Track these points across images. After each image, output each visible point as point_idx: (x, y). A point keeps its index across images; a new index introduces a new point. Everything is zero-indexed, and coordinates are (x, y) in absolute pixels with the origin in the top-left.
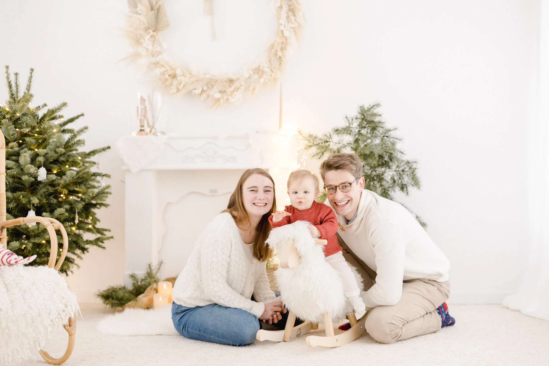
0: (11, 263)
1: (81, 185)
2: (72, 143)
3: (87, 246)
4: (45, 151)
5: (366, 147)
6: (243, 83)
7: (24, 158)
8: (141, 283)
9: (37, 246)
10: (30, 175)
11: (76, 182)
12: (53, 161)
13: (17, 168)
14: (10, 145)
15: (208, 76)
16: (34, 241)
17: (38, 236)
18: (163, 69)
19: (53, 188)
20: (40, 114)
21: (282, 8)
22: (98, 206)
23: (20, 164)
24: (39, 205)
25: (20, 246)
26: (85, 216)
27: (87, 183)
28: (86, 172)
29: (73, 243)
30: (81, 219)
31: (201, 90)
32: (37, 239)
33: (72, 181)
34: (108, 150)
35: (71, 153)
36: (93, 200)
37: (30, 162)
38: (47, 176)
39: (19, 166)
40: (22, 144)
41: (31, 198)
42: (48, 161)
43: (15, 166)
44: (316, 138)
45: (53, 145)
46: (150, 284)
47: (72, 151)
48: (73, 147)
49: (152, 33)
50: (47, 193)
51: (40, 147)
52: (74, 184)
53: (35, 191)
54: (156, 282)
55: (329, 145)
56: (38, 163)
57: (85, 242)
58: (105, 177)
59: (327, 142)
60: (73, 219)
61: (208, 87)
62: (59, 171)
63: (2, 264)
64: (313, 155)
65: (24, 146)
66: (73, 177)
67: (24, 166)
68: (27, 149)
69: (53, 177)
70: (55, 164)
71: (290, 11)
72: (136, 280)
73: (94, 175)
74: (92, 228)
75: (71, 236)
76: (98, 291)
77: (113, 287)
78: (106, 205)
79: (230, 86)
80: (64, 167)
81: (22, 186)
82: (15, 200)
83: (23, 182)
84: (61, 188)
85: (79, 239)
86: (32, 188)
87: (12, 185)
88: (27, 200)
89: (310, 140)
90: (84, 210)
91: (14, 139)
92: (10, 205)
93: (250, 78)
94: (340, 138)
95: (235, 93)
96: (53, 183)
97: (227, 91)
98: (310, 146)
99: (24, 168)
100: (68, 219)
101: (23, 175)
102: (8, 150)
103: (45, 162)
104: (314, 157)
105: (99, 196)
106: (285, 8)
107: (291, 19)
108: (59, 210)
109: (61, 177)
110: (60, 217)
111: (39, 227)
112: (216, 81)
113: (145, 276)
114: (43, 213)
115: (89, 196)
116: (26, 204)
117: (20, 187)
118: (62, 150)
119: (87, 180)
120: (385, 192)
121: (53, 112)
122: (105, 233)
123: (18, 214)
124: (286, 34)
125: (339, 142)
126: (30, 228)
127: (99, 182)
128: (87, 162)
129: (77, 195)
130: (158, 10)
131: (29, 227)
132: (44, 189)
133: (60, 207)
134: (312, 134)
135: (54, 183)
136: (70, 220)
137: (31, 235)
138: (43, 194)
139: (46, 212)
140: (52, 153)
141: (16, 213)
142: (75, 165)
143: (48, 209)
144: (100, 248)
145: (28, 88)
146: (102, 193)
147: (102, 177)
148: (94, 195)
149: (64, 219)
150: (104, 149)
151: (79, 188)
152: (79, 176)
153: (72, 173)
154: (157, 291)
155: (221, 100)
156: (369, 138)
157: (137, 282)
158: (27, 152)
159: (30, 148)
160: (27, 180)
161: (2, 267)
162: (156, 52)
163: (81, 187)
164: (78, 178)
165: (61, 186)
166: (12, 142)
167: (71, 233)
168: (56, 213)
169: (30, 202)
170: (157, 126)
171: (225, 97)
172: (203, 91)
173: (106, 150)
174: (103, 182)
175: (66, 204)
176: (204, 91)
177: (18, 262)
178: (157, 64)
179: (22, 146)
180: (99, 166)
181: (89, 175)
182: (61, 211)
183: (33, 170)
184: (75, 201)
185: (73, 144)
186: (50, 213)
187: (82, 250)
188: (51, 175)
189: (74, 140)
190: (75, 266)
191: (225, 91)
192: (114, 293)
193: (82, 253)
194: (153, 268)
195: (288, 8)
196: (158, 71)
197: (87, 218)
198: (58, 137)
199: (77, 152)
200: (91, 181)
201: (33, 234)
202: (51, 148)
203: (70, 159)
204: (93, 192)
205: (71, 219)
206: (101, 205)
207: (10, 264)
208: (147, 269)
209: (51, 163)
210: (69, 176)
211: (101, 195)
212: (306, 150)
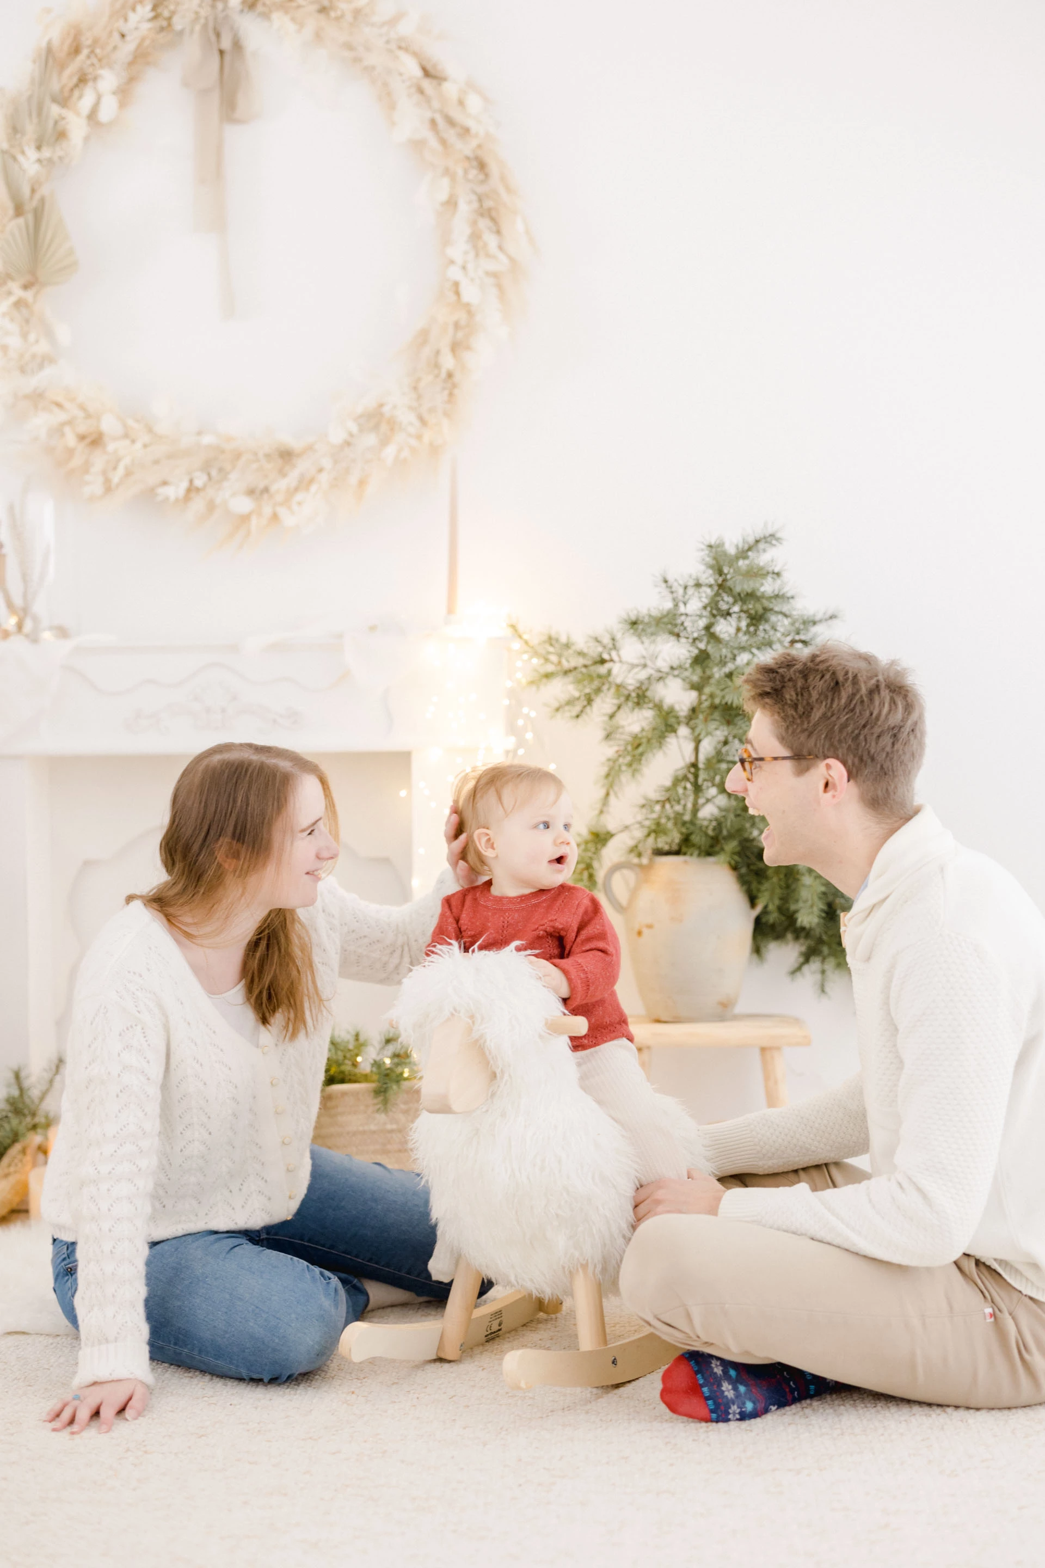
5: (732, 680)
6: (327, 463)
15: (207, 440)
18: (59, 417)
21: (455, 204)
31: (184, 485)
44: (567, 646)
49: (18, 293)
54: (41, 1127)
55: (610, 671)
59: (603, 661)
61: (209, 475)
64: (556, 705)
71: (482, 215)
79: (282, 473)
89: (549, 653)
93: (348, 444)
94: (646, 649)
95: (299, 497)
97: (273, 488)
98: (548, 676)
104: (559, 715)
106: (465, 207)
107: (485, 245)
112: (238, 455)
113: (1, 1111)
124: (470, 293)
125: (642, 661)
130: (38, 214)
134: (553, 635)
155: (254, 521)
156: (742, 648)
162: (34, 356)
170: (39, 607)
171: (267, 510)
172: (192, 490)
176: (198, 490)
178: (37, 398)
191: (266, 490)
195: (476, 205)
196: (41, 422)
208: (8, 1085)
212: (534, 688)
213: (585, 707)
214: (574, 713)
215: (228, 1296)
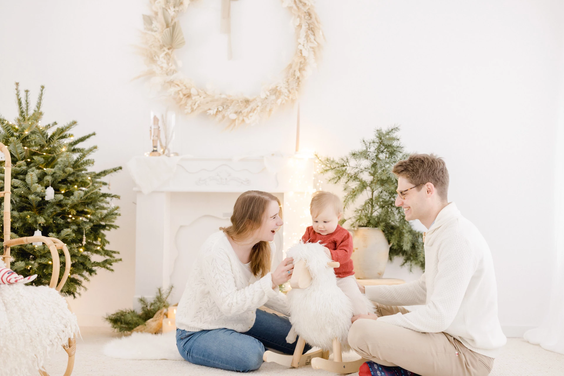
0: (11, 281)
1: (89, 206)
2: (81, 162)
3: (94, 268)
4: (53, 170)
5: (384, 172)
6: (260, 104)
7: (31, 177)
8: (150, 307)
9: (43, 266)
10: (37, 194)
11: (84, 202)
12: (61, 180)
13: (24, 187)
14: (18, 163)
15: (223, 96)
16: (40, 262)
17: (45, 257)
18: (178, 88)
19: (60, 208)
20: (50, 133)
21: (301, 26)
22: (107, 228)
23: (26, 183)
24: (45, 225)
25: (25, 266)
26: (93, 237)
27: (96, 203)
28: (94, 192)
29: (80, 265)
30: (89, 241)
31: (216, 110)
32: (43, 259)
33: (80, 201)
34: (120, 170)
35: (80, 173)
36: (101, 221)
37: (37, 182)
38: (54, 196)
39: (25, 185)
40: (31, 163)
41: (38, 218)
42: (56, 181)
43: (22, 184)
44: (333, 161)
45: (61, 164)
46: (159, 309)
47: (81, 170)
48: (82, 166)
49: (167, 51)
50: (54, 213)
51: (49, 166)
52: (82, 205)
53: (42, 211)
54: (167, 306)
55: (346, 169)
56: (45, 182)
57: (93, 264)
58: (114, 198)
59: (344, 166)
60: (81, 241)
61: (223, 107)
62: (67, 191)
63: (1, 282)
64: (330, 179)
65: (32, 165)
66: (81, 197)
67: (31, 185)
68: (34, 167)
69: (61, 197)
70: (64, 184)
71: (309, 30)
72: (145, 304)
73: (104, 195)
74: (101, 250)
75: (78, 257)
76: (107, 315)
77: (122, 311)
78: (115, 227)
79: (246, 107)
80: (73, 187)
81: (29, 206)
82: (21, 219)
83: (31, 201)
84: (68, 208)
85: (86, 261)
86: (39, 208)
87: (19, 204)
88: (33, 219)
89: (327, 164)
90: (92, 232)
91: (23, 157)
92: (16, 224)
93: (266, 98)
94: (357, 163)
95: (251, 114)
96: (60, 203)
97: (243, 112)
98: (327, 171)
99: (31, 187)
100: (76, 240)
101: (30, 194)
102: (16, 169)
103: (54, 181)
104: (330, 182)
105: (108, 218)
106: (304, 27)
107: (310, 38)
108: (65, 231)
109: (69, 196)
110: (67, 237)
111: (45, 247)
112: (232, 101)
113: (154, 301)
114: (50, 233)
115: (98, 217)
116: (32, 223)
117: (28, 206)
118: (70, 170)
119: (95, 201)
120: (403, 219)
121: (62, 130)
122: (114, 255)
123: (24, 234)
124: (305, 53)
125: (356, 166)
126: (36, 249)
127: (108, 203)
128: (97, 182)
129: (86, 216)
130: (174, 27)
131: (35, 247)
132: (51, 208)
133: (68, 227)
134: (329, 158)
135: (62, 203)
136: (78, 241)
137: (37, 255)
138: (50, 214)
139: (53, 232)
140: (60, 173)
141: (22, 233)
142: (84, 185)
143: (55, 230)
144: (108, 271)
145: (39, 105)
146: (112, 214)
147: (111, 198)
148: (103, 217)
149: (71, 240)
150: (115, 170)
151: (88, 209)
152: (88, 196)
153: (79, 193)
154: (166, 315)
155: (237, 121)
156: (387, 163)
157: (147, 306)
158: (35, 171)
159: (38, 166)
160: (34, 199)
161: (2, 286)
162: (171, 70)
163: (90, 208)
164: (86, 198)
165: (69, 206)
166: (20, 160)
167: (78, 255)
168: (63, 233)
169: (36, 222)
170: (170, 146)
171: (241, 118)
172: (218, 112)
173: (117, 171)
174: (112, 203)
175: (74, 225)
176: (220, 111)
177: (18, 281)
178: (171, 83)
179: (30, 164)
180: (110, 187)
181: (98, 196)
182: (67, 232)
183: (40, 190)
184: (83, 222)
185: (83, 164)
186: (57, 234)
187: (89, 272)
188: (59, 195)
189: (83, 159)
190: (82, 288)
191: (241, 112)
192: (123, 317)
193: (89, 275)
194: (163, 292)
195: (307, 27)
196: (173, 90)
197: (96, 239)
198: (67, 156)
199: (86, 172)
200: (99, 201)
201: (39, 255)
202: (59, 168)
203: (79, 179)
204: (101, 213)
205: (79, 239)
206: (111, 226)
207: (10, 283)
208: (157, 293)
209: (60, 182)
210: (77, 196)
211: (109, 216)
212: (322, 174)
213: (338, 180)
214: (335, 182)
215: (231, 346)
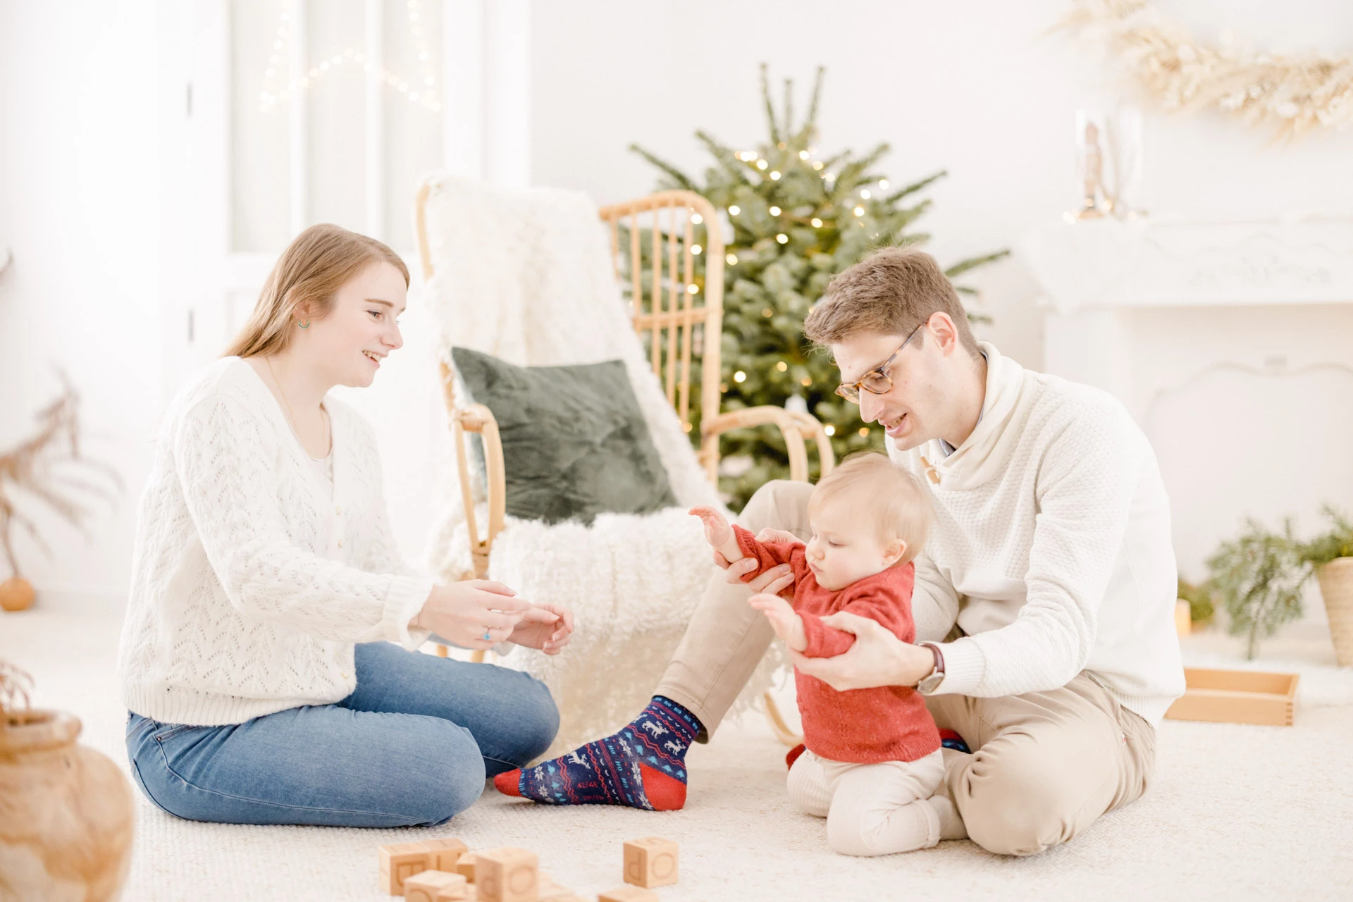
7: (777, 276)
13: (761, 299)
15: (1262, 60)
18: (1148, 49)
20: (830, 177)
23: (766, 289)
31: (1243, 96)
34: (1005, 259)
37: (792, 288)
39: (764, 295)
40: (786, 245)
43: (757, 294)
45: (852, 245)
61: (1263, 88)
65: (788, 248)
79: (1322, 83)
81: (779, 343)
86: (804, 348)
95: (1335, 101)
97: (1314, 95)
112: (1286, 70)
121: (858, 167)
155: (1298, 122)
160: (788, 328)
162: (1129, 5)
166: (760, 240)
170: (1127, 195)
171: (1308, 113)
172: (1249, 100)
173: (998, 260)
176: (1253, 100)
178: (1131, 37)
179: (785, 249)
183: (800, 305)
196: (1133, 54)
